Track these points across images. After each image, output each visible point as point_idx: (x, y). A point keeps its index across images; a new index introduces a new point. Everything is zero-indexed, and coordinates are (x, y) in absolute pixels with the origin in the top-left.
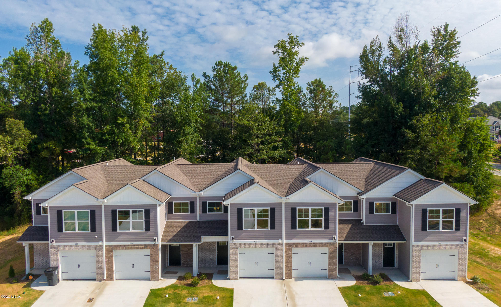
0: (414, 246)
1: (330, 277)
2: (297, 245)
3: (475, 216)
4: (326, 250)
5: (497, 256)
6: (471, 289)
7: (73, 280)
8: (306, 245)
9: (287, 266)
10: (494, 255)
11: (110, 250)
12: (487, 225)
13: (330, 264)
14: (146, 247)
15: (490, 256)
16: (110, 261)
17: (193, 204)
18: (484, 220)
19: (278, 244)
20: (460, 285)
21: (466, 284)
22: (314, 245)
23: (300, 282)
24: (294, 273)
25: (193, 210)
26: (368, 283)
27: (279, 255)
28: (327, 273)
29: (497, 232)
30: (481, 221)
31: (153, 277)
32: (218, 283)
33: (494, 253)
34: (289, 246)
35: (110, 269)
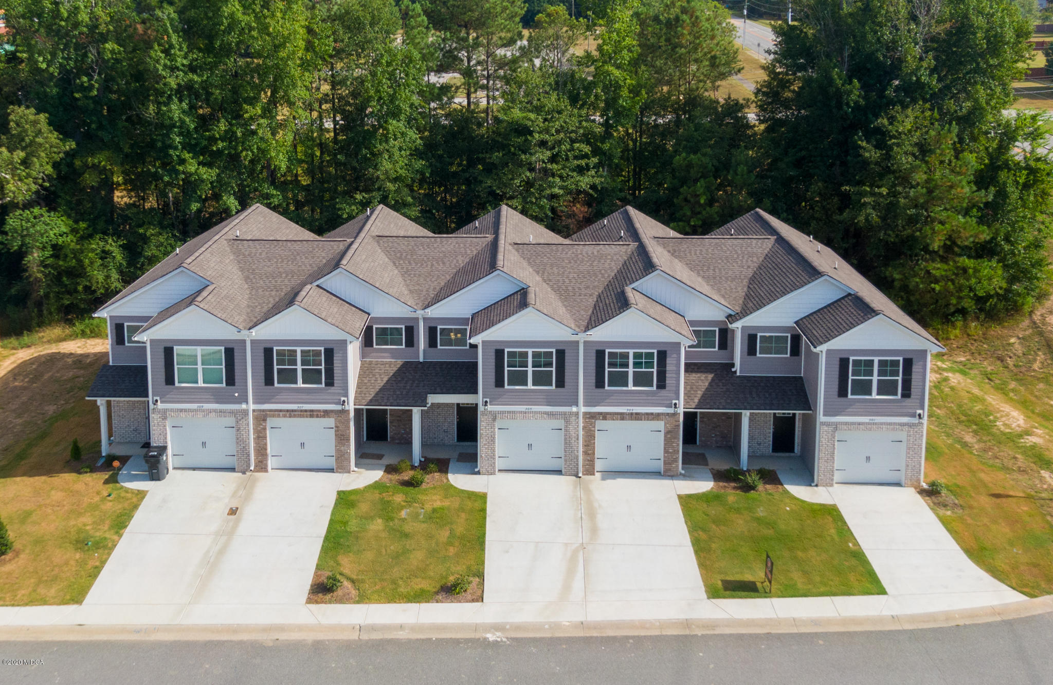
0: (822, 424)
1: (667, 473)
2: (604, 416)
3: (1003, 327)
4: (660, 425)
5: (1008, 431)
6: (921, 505)
7: (194, 469)
8: (622, 416)
9: (585, 453)
10: (1002, 428)
11: (262, 418)
12: (1020, 353)
13: (666, 451)
14: (326, 413)
15: (994, 430)
16: (261, 437)
17: (411, 332)
18: (1019, 338)
19: (571, 413)
20: (908, 497)
21: (918, 496)
22: (637, 417)
23: (610, 482)
24: (599, 465)
25: (411, 341)
26: (735, 488)
27: (572, 433)
28: (660, 465)
29: (1034, 371)
30: (1012, 340)
31: (340, 466)
32: (460, 480)
33: (1005, 425)
34: (591, 417)
35: (262, 452)
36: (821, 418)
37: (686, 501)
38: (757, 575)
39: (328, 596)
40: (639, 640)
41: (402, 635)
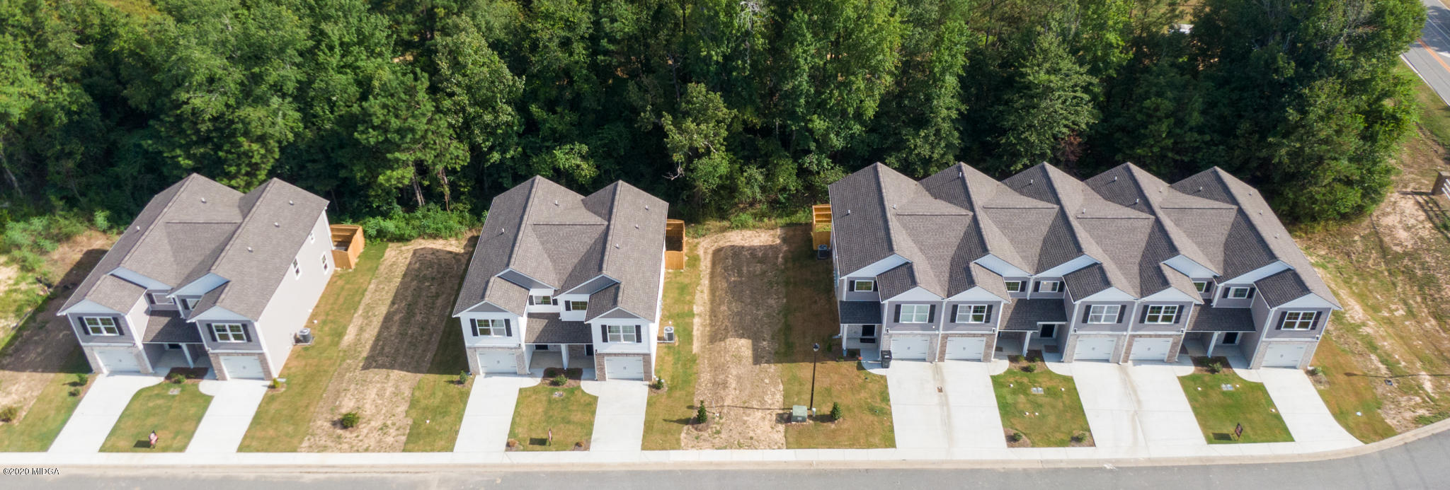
0: (1262, 342)
1: (1168, 361)
2: (1141, 336)
3: (1351, 224)
4: (1171, 340)
5: (1353, 322)
6: (1307, 381)
7: (902, 360)
8: (1150, 336)
9: (1126, 353)
10: (1349, 319)
11: (945, 337)
12: (1360, 251)
13: (1170, 351)
14: (983, 335)
15: (1344, 321)
16: (943, 346)
17: (1024, 284)
18: (1361, 237)
19: (1122, 335)
20: (1300, 376)
21: (1306, 376)
22: (1160, 336)
23: (1138, 367)
24: (1131, 357)
25: (1023, 289)
26: (1206, 371)
27: (1121, 343)
28: (1166, 358)
29: (1369, 267)
30: (1356, 238)
31: (986, 359)
32: (1053, 366)
33: (1351, 316)
34: (1134, 336)
35: (943, 353)
36: (1263, 338)
37: (1183, 380)
38: (1229, 429)
39: (1017, 443)
40: (1180, 468)
41: (1063, 465)
